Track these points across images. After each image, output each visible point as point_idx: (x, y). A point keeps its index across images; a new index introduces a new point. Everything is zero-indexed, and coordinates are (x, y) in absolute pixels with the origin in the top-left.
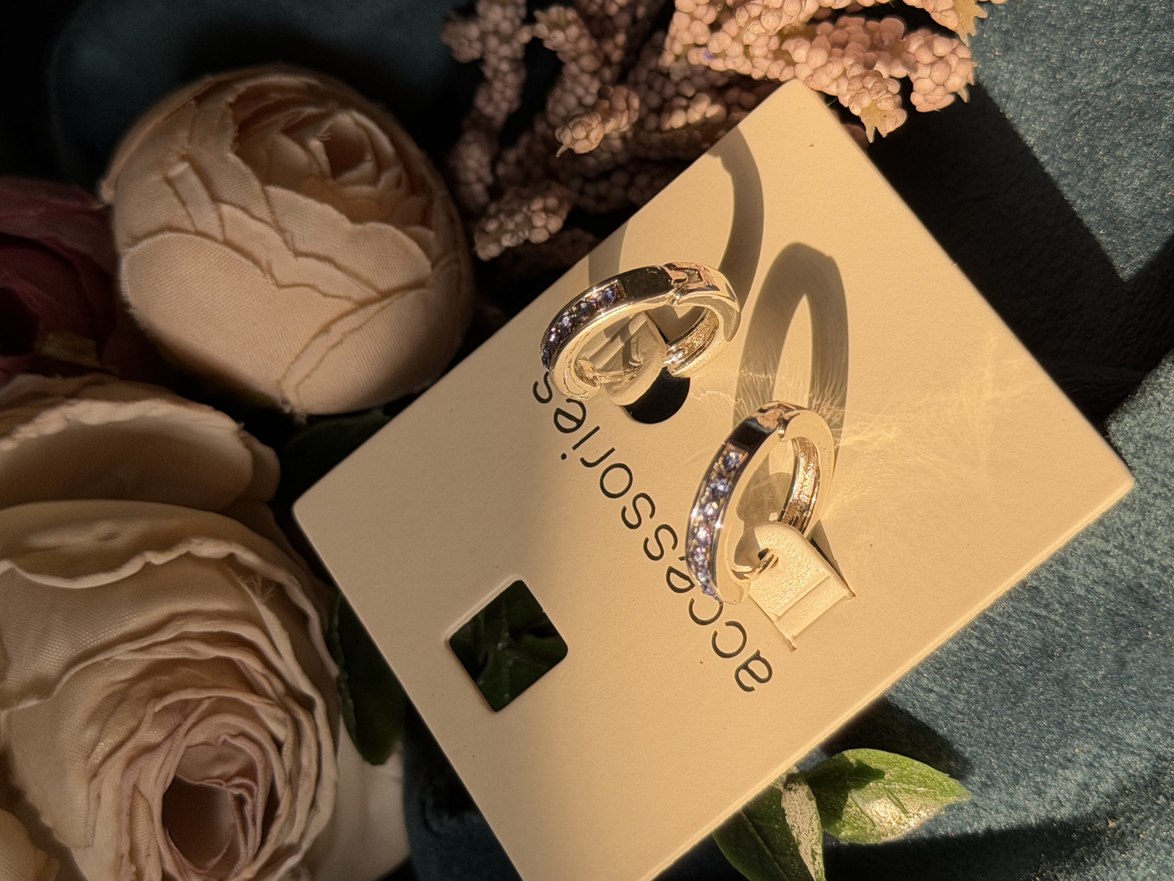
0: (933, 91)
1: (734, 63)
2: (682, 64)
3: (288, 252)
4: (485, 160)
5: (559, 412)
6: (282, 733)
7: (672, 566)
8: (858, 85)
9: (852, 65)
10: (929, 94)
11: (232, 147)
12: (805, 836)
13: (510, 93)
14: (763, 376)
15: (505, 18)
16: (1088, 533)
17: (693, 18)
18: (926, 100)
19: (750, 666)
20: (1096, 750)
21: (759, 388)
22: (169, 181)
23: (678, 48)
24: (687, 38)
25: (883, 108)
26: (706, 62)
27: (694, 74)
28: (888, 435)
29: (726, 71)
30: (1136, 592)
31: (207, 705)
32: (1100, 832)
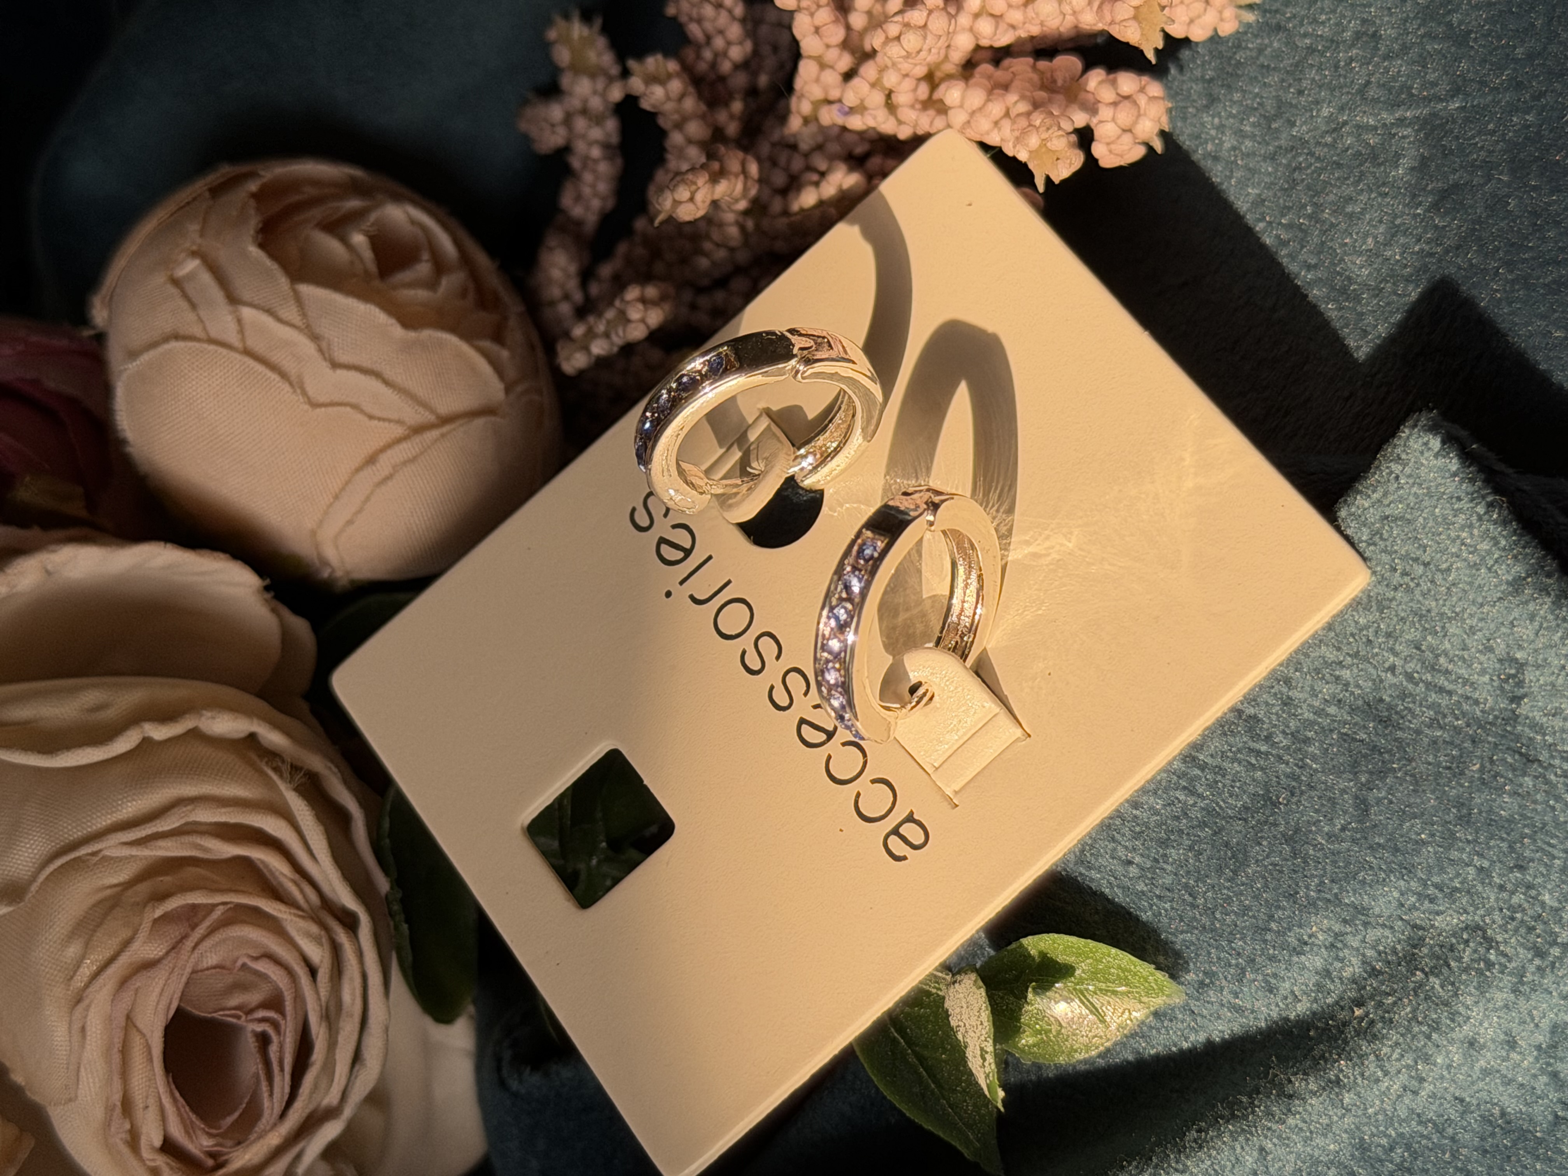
0: (1119, 137)
1: (875, 118)
2: (812, 128)
3: (324, 364)
4: (573, 268)
5: (662, 541)
6: (317, 954)
7: (805, 717)
8: (1023, 122)
9: (1016, 102)
10: (1112, 143)
11: (254, 239)
12: (973, 1034)
13: (603, 187)
14: (913, 482)
15: (595, 93)
17: (823, 66)
18: (1110, 151)
19: (902, 830)
20: (1337, 927)
22: (176, 282)
23: (806, 108)
24: (817, 93)
25: (1054, 148)
26: (840, 120)
27: (827, 139)
28: (1068, 544)
29: (866, 131)
30: (1376, 708)
31: (220, 913)
32: (1344, 1024)
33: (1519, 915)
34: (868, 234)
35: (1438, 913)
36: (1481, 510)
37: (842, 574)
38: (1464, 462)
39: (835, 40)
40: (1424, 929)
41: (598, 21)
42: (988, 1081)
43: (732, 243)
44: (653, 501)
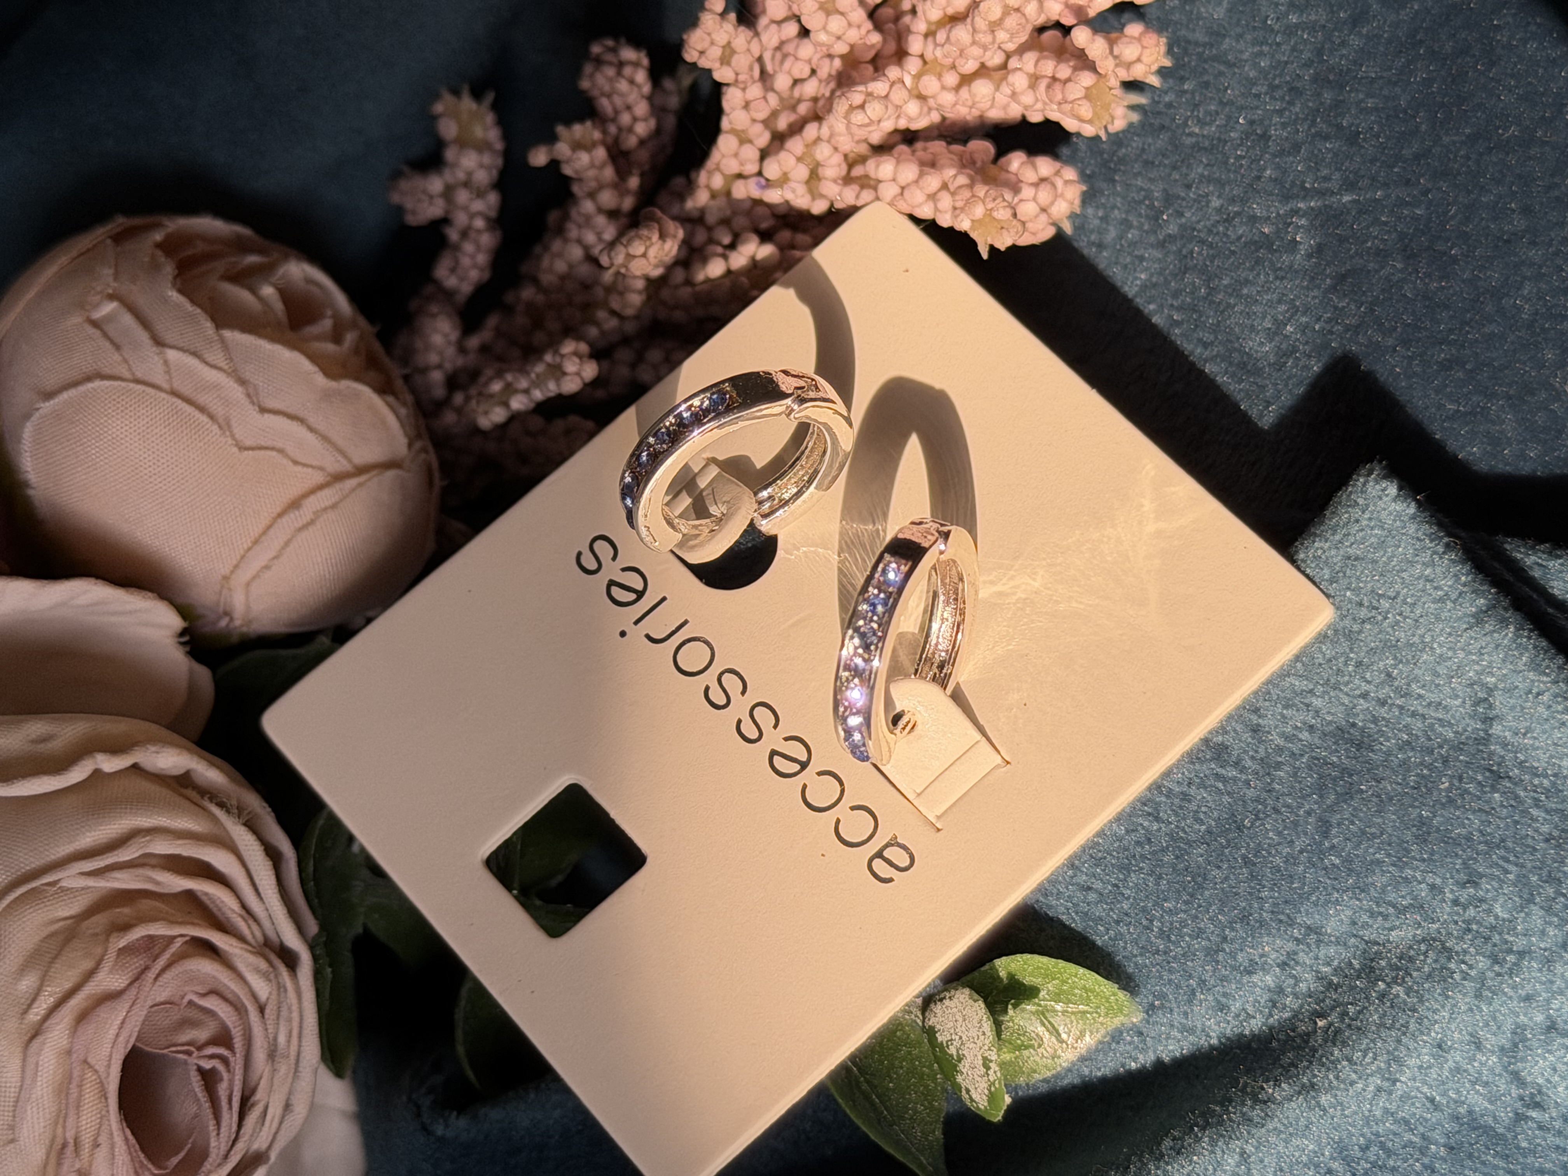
1: (792, 192)
2: (721, 202)
3: (251, 407)
5: (612, 583)
6: (264, 991)
7: (776, 749)
8: (967, 194)
9: (955, 176)
11: (174, 285)
13: (482, 259)
14: (871, 527)
15: (481, 166)
16: (1283, 674)
17: (744, 139)
19: (886, 854)
20: (1289, 945)
21: (866, 539)
22: (95, 324)
23: (717, 182)
24: (733, 166)
25: (1000, 217)
26: (756, 193)
27: (734, 213)
28: (1033, 583)
29: (781, 204)
30: (1348, 732)
31: (178, 945)
32: (1308, 1034)
33: (1474, 927)
34: (805, 296)
35: (1391, 929)
36: (1441, 549)
37: (866, 595)
38: (1419, 507)
39: (762, 115)
40: (1379, 944)
41: (490, 97)
42: (993, 1089)
43: (629, 312)
44: (600, 546)
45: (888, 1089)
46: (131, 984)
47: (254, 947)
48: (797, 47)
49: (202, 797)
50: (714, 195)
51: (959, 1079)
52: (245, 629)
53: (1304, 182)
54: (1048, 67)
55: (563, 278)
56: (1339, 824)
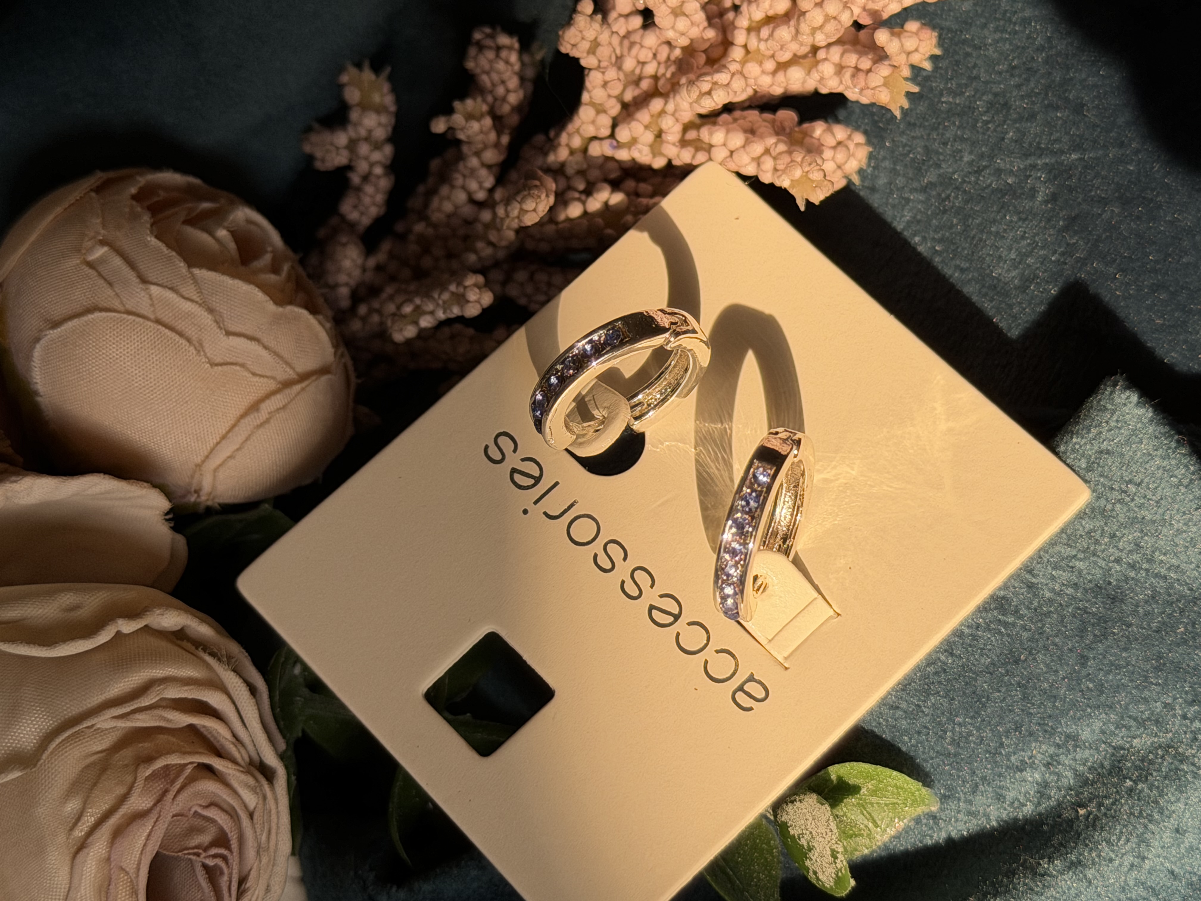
1: (640, 152)
2: (579, 157)
3: (218, 330)
4: (358, 260)
5: (514, 471)
6: (253, 802)
7: (653, 604)
8: (786, 159)
9: (776, 144)
10: (829, 175)
11: (152, 232)
12: (819, 840)
14: (720, 426)
15: (379, 124)
16: (1052, 543)
17: (600, 110)
19: (746, 688)
20: (1052, 750)
21: (716, 436)
22: (91, 265)
24: (590, 131)
25: (815, 178)
26: (609, 152)
27: (589, 167)
28: (851, 471)
29: (629, 161)
30: (1105, 589)
31: (189, 771)
32: (1071, 821)
34: (657, 238)
35: (1134, 737)
36: (1173, 445)
37: (742, 494)
38: (1155, 411)
39: (616, 92)
40: (1124, 749)
41: (388, 70)
42: (840, 874)
43: (504, 243)
44: (503, 440)
45: (737, 863)
46: (155, 805)
47: (243, 767)
48: (642, 37)
49: (197, 648)
50: (572, 152)
51: (808, 863)
52: (209, 503)
53: (1039, 143)
54: (852, 59)
55: (449, 216)
56: (1094, 658)
